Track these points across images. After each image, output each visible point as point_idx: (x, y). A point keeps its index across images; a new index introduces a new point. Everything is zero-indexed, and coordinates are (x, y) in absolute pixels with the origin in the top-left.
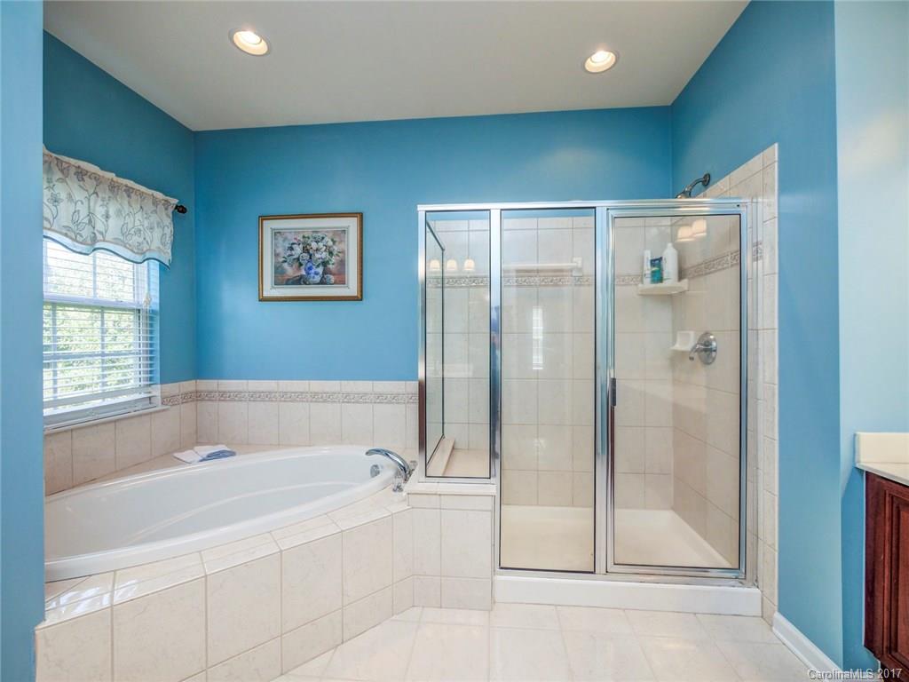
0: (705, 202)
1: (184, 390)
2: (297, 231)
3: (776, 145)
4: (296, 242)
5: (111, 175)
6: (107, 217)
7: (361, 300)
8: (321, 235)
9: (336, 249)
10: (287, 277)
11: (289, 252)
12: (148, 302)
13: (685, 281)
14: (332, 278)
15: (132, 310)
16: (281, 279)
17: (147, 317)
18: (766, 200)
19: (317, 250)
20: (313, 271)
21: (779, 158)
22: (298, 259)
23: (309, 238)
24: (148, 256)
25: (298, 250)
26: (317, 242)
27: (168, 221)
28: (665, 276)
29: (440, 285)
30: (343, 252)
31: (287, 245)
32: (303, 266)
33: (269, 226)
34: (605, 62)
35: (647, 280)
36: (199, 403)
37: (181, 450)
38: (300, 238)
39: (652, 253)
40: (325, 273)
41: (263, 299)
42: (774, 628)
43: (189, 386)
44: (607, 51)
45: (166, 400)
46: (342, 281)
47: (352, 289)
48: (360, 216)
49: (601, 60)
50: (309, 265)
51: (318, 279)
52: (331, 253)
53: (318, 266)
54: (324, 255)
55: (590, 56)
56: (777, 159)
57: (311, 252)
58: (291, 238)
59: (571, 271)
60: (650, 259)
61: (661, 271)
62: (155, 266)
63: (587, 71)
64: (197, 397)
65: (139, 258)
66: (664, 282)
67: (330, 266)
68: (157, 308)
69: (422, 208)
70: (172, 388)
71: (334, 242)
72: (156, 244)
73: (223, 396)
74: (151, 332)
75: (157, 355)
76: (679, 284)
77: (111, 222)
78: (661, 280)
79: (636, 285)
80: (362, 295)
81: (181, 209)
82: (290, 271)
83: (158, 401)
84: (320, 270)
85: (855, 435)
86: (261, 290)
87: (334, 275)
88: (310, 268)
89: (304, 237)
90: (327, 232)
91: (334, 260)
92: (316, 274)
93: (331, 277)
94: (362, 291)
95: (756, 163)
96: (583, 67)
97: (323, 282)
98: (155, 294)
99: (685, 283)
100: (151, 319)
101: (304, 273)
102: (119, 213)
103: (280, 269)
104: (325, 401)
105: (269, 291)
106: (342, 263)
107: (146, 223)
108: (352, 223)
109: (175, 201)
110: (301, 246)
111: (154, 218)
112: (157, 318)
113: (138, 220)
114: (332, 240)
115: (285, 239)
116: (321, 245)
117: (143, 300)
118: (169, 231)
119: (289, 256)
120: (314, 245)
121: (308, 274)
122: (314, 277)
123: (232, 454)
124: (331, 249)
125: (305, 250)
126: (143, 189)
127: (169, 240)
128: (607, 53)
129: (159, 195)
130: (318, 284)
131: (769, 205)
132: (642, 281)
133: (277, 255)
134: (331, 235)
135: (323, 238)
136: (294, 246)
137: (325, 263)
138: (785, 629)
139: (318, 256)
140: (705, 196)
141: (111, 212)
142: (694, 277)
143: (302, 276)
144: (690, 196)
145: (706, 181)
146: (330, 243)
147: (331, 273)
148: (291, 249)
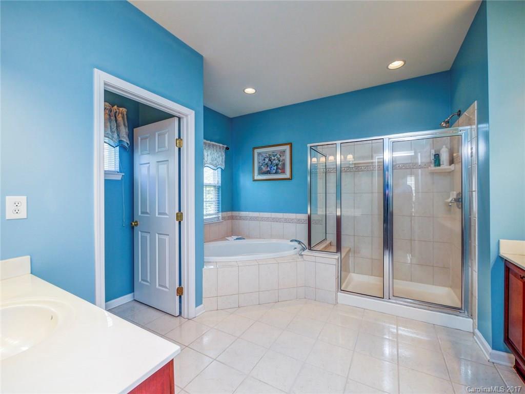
1: (228, 215)
2: (266, 153)
3: (476, 102)
4: (266, 157)
5: (209, 142)
6: (208, 155)
7: (291, 180)
8: (275, 154)
9: (281, 159)
10: (263, 171)
12: (218, 183)
13: (453, 165)
14: (280, 171)
15: (213, 186)
16: (261, 172)
17: (217, 188)
19: (274, 160)
20: (272, 169)
21: (477, 108)
22: (267, 164)
23: (271, 155)
24: (218, 167)
25: (267, 160)
27: (224, 154)
28: (441, 163)
30: (284, 160)
31: (263, 158)
32: (269, 167)
33: (256, 151)
34: (398, 65)
35: (432, 165)
36: (233, 221)
37: (228, 237)
38: (268, 155)
39: (435, 151)
40: (277, 169)
41: (255, 180)
42: (475, 337)
43: (229, 213)
45: (223, 218)
46: (283, 172)
47: (288, 175)
48: (291, 144)
51: (274, 171)
52: (279, 161)
53: (275, 166)
54: (277, 162)
56: (476, 108)
57: (272, 161)
58: (264, 155)
60: (434, 154)
61: (439, 160)
62: (220, 170)
63: (389, 69)
64: (232, 218)
65: (216, 168)
66: (441, 166)
67: (279, 166)
68: (220, 185)
69: (309, 145)
70: (225, 214)
71: (280, 156)
72: (220, 162)
73: (241, 218)
74: (219, 193)
75: (220, 202)
76: (450, 167)
77: (209, 157)
78: (439, 165)
79: (428, 168)
80: (292, 178)
81: (227, 148)
82: (264, 169)
83: (221, 218)
84: (275, 168)
85: (499, 241)
86: (253, 177)
88: (271, 167)
91: (280, 163)
92: (274, 169)
94: (292, 176)
97: (276, 173)
98: (220, 180)
99: (452, 167)
100: (219, 189)
101: (269, 169)
102: (210, 154)
103: (260, 168)
104: (277, 222)
105: (257, 177)
106: (284, 165)
107: (218, 156)
108: (287, 148)
109: (225, 146)
110: (268, 158)
111: (220, 153)
112: (220, 189)
113: (216, 155)
115: (262, 156)
116: (275, 157)
117: (216, 183)
118: (224, 157)
119: (264, 163)
120: (273, 158)
121: (271, 169)
123: (244, 239)
124: (279, 159)
125: (270, 160)
126: (217, 144)
127: (224, 160)
129: (221, 145)
132: (430, 166)
133: (259, 163)
134: (279, 153)
137: (277, 165)
139: (274, 162)
141: (209, 154)
143: (268, 171)
145: (459, 114)
146: (279, 157)
147: (279, 169)
148: (264, 160)
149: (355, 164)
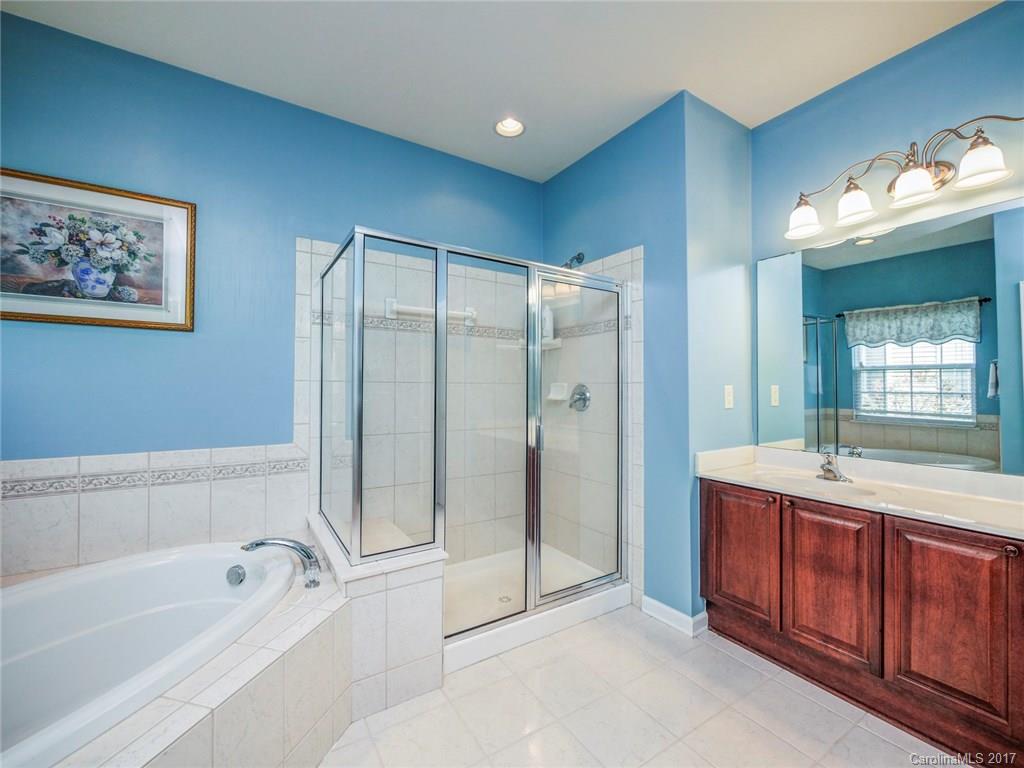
0: (579, 274)
3: (642, 246)
4: (51, 222)
7: (192, 330)
8: (111, 222)
9: (143, 248)
10: (28, 280)
11: (35, 238)
14: (135, 294)
16: (13, 281)
18: (634, 286)
19: (102, 244)
20: (91, 277)
21: (644, 256)
22: (57, 253)
23: (83, 221)
25: (57, 237)
26: (103, 232)
29: (319, 321)
30: (158, 256)
31: (29, 224)
32: (70, 266)
34: (512, 130)
38: (63, 217)
40: (118, 282)
42: (643, 609)
44: (516, 120)
46: (153, 299)
47: (174, 313)
49: (510, 126)
50: (84, 265)
51: (103, 290)
52: (132, 254)
53: (105, 270)
54: (118, 254)
55: (501, 121)
56: (642, 256)
57: (87, 244)
58: (42, 214)
59: (465, 319)
63: (496, 132)
66: (544, 338)
67: (131, 274)
71: (140, 238)
76: (554, 342)
80: (193, 324)
82: (37, 270)
84: (109, 277)
85: (695, 455)
87: (138, 287)
88: (86, 272)
89: (71, 218)
90: (127, 220)
91: (137, 264)
92: (100, 282)
93: (132, 290)
94: (193, 318)
95: (624, 256)
96: (494, 129)
97: (113, 296)
99: (558, 341)
101: (71, 277)
103: (9, 263)
106: (156, 273)
108: (173, 216)
110: (65, 232)
114: (136, 234)
115: (25, 214)
116: (110, 237)
119: (34, 244)
120: (96, 235)
121: (81, 280)
122: (93, 287)
124: (134, 248)
125: (74, 239)
128: (516, 122)
130: (104, 299)
131: (637, 289)
134: (133, 225)
135: (116, 228)
136: (47, 230)
137: (119, 268)
138: (651, 606)
139: (103, 253)
140: (579, 270)
142: (567, 337)
143: (65, 283)
144: (571, 268)
145: (580, 259)
146: (131, 238)
147: (132, 284)
148: (40, 232)
149: (398, 313)
